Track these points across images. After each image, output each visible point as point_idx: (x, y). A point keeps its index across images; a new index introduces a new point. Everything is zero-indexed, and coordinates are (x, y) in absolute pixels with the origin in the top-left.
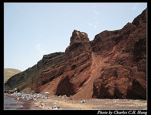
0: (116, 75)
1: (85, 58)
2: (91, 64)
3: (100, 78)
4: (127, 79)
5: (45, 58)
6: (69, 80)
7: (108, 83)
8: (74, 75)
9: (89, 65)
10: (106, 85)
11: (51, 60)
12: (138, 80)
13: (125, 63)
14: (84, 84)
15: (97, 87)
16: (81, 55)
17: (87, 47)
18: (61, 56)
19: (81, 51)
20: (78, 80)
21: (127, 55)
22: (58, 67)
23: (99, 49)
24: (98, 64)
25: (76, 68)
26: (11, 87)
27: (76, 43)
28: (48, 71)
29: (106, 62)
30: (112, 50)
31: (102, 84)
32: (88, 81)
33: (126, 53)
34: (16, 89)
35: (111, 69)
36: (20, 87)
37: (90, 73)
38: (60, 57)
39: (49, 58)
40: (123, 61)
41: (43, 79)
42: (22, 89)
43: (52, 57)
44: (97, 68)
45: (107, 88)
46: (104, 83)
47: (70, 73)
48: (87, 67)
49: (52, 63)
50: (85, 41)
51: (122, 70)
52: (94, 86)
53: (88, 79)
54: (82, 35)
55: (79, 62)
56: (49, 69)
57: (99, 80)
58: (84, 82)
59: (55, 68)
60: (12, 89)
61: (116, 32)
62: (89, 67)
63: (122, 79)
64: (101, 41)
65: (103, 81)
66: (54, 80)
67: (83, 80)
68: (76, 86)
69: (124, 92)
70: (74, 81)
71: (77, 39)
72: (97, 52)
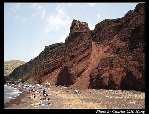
0: (111, 64)
1: (84, 48)
2: (91, 54)
3: (97, 68)
4: (122, 69)
5: (46, 49)
6: (68, 70)
7: (103, 74)
8: (72, 65)
9: (89, 55)
10: (101, 75)
11: (52, 51)
12: (132, 70)
13: (121, 52)
14: (83, 74)
15: (93, 78)
16: (80, 45)
17: (87, 37)
18: (62, 46)
19: (81, 41)
20: (76, 70)
21: (124, 44)
22: (60, 57)
23: (100, 39)
24: (98, 54)
25: (75, 59)
26: (16, 78)
27: (75, 33)
28: (50, 62)
29: (106, 52)
30: (113, 39)
31: (98, 75)
32: (86, 71)
33: (124, 42)
34: (20, 80)
35: (108, 58)
36: (24, 78)
37: (89, 63)
38: (61, 48)
39: (51, 49)
40: (120, 50)
41: (45, 70)
42: (26, 80)
43: (53, 47)
44: (96, 58)
45: (103, 79)
46: (99, 73)
47: (68, 64)
48: (86, 57)
49: (53, 54)
50: (85, 30)
51: (118, 59)
52: (90, 76)
53: (86, 69)
54: (81, 24)
55: (78, 52)
56: (51, 60)
57: (96, 70)
58: (82, 72)
59: (56, 59)
60: (17, 80)
61: (118, 21)
62: (88, 57)
63: (117, 69)
64: (102, 30)
65: (98, 71)
66: (56, 70)
67: (81, 71)
68: (74, 77)
69: (118, 82)
70: (72, 71)
71: (76, 29)
72: (98, 42)
